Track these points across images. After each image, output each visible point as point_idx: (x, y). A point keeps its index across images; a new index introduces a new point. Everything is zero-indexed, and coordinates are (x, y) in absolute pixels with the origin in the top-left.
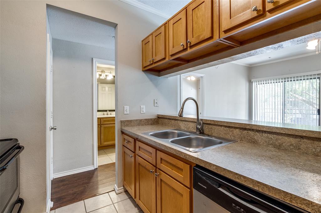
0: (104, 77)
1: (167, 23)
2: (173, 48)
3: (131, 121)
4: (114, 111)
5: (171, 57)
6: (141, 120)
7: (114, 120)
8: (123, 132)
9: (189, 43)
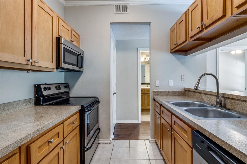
0: (148, 59)
1: (187, 11)
2: (192, 31)
3: (161, 92)
4: (149, 84)
5: (190, 39)
6: (169, 92)
7: (149, 91)
8: (155, 100)
9: (204, 25)
